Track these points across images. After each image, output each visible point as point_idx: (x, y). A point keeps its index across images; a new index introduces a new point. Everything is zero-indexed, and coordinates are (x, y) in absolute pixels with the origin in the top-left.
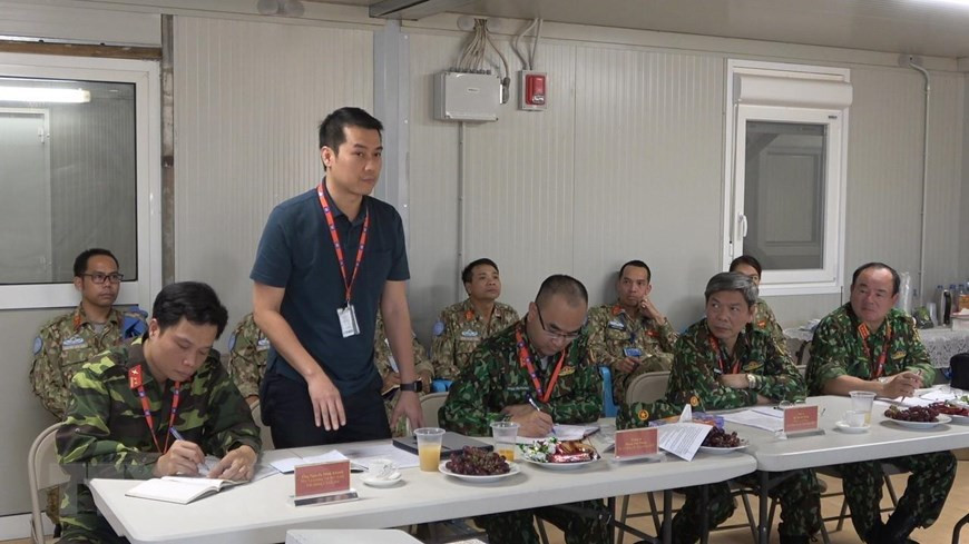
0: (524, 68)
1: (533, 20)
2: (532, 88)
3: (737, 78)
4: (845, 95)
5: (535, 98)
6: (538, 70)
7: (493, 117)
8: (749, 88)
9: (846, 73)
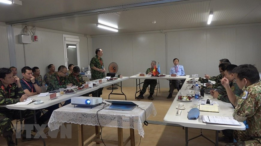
0: (33, 35)
1: (35, 27)
2: (35, 38)
3: (65, 38)
4: (78, 40)
5: (36, 40)
6: (36, 35)
7: (30, 43)
8: (67, 39)
9: (78, 37)
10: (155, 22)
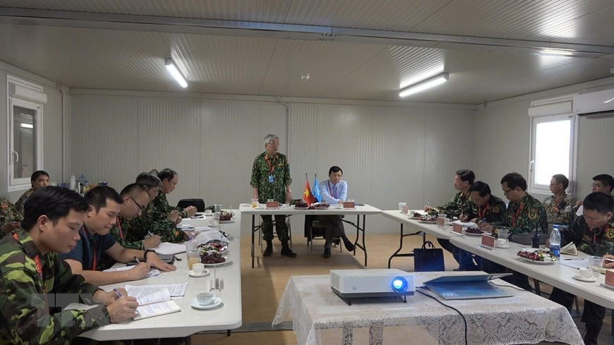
4: (43, 98)
8: (18, 91)
9: (41, 88)
10: (308, 77)
